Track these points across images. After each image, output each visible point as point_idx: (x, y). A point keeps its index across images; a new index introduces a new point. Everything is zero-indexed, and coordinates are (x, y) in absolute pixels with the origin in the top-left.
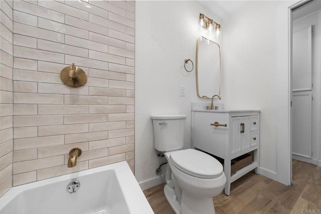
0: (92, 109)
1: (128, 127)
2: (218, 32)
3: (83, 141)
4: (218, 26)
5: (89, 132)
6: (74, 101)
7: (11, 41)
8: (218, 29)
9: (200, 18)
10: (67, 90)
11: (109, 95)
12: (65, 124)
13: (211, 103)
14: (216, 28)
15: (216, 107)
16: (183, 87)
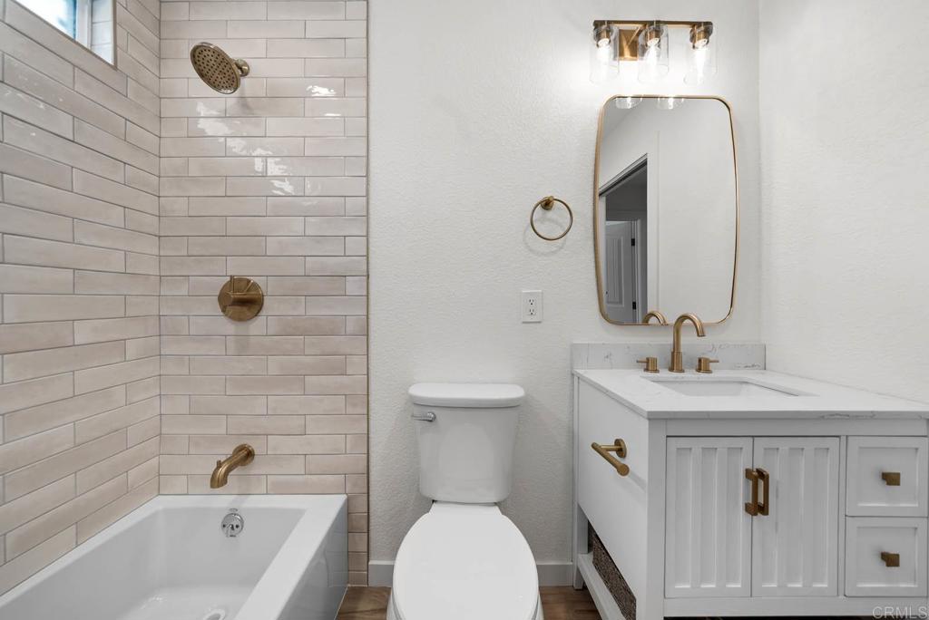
0: (274, 365)
1: (350, 410)
2: (702, 50)
3: (258, 431)
4: (702, 28)
5: (267, 415)
6: (243, 348)
7: (155, 251)
8: (700, 43)
9: (598, 37)
10: (228, 327)
11: (305, 333)
12: (227, 393)
13: (672, 342)
14: (693, 39)
15: (700, 360)
16: (531, 294)
